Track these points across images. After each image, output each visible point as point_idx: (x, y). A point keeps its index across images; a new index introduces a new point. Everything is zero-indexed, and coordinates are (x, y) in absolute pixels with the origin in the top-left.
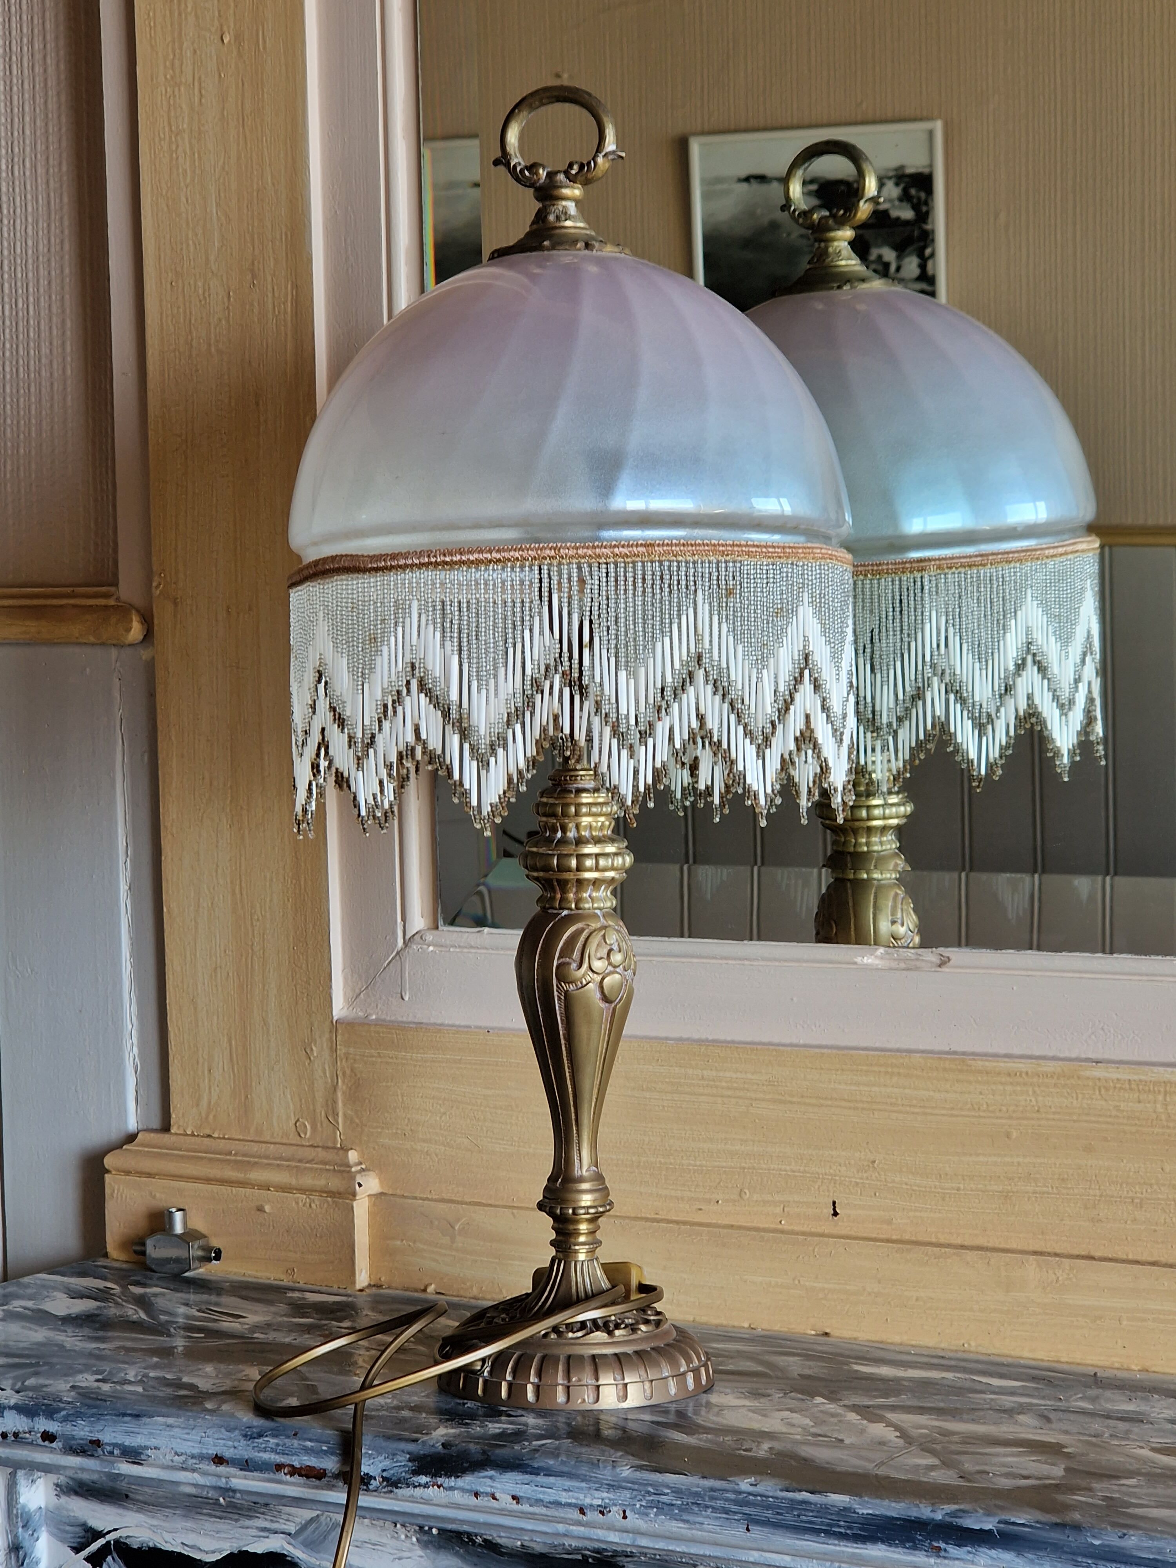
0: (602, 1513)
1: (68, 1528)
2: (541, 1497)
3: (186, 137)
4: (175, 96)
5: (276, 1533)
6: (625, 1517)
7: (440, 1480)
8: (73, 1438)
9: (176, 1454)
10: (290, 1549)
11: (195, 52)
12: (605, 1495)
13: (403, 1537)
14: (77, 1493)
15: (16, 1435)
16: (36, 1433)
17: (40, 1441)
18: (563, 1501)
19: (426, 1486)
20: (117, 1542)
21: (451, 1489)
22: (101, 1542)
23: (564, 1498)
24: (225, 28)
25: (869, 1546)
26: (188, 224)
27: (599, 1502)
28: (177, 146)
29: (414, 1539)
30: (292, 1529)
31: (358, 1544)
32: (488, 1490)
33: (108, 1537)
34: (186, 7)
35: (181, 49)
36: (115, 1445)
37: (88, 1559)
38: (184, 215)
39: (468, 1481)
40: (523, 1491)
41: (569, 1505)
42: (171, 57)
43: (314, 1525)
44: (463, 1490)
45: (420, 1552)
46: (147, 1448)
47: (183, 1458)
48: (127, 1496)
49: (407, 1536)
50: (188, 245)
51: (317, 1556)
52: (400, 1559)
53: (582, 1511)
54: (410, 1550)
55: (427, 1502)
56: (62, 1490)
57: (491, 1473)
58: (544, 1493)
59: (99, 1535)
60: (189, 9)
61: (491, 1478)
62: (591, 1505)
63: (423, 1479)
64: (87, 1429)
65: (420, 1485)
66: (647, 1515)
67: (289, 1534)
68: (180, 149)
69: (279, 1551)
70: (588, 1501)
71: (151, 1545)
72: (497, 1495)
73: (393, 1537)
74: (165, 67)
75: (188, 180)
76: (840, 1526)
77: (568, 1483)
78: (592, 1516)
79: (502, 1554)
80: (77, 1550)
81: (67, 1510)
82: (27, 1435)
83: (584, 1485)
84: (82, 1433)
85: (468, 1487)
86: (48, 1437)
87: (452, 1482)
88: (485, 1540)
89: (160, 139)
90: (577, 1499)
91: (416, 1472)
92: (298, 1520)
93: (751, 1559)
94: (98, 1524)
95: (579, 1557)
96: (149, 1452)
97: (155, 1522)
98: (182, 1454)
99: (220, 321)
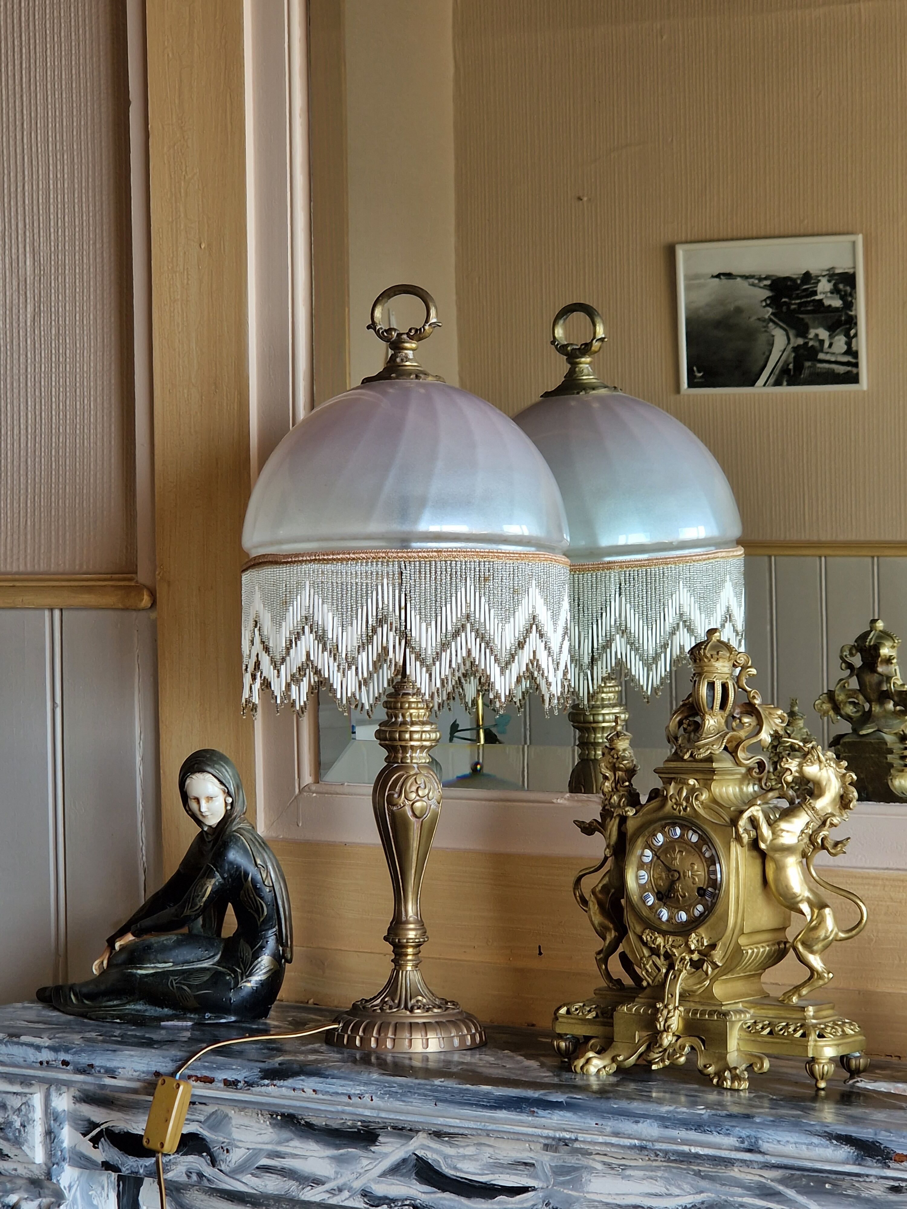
0: (360, 1098)
1: (80, 1122)
2: (328, 1090)
3: (179, 303)
4: (173, 279)
5: (193, 1121)
6: (372, 1100)
7: (275, 1082)
8: (79, 1063)
9: (135, 1071)
10: (201, 1130)
11: (185, 253)
12: (362, 1088)
13: (262, 1121)
14: (85, 1102)
15: (48, 1062)
16: (59, 1061)
17: (61, 1066)
18: (340, 1092)
19: (267, 1085)
20: (107, 1129)
21: (281, 1087)
22: (98, 1130)
23: (341, 1090)
24: (202, 240)
25: (498, 1111)
26: (179, 355)
27: (358, 1092)
28: (174, 309)
29: (268, 1123)
30: (202, 1118)
31: (238, 1126)
32: (301, 1087)
33: (102, 1127)
34: (180, 226)
35: (177, 250)
36: (101, 1067)
37: (90, 1140)
38: (177, 350)
39: (290, 1082)
40: (319, 1087)
41: (343, 1094)
42: (171, 256)
43: (214, 1116)
44: (287, 1087)
45: (271, 1130)
46: (119, 1068)
47: (137, 1074)
48: (112, 1102)
49: (264, 1121)
50: (179, 368)
51: (216, 1134)
52: (260, 1134)
53: (350, 1098)
54: (266, 1129)
55: (268, 1095)
56: (77, 1100)
57: (303, 1077)
58: (330, 1088)
59: (97, 1125)
60: (182, 227)
61: (302, 1080)
62: (354, 1094)
63: (266, 1082)
64: (87, 1058)
65: (264, 1085)
66: (383, 1098)
67: (201, 1122)
68: (176, 311)
69: (195, 1132)
70: (353, 1091)
71: (125, 1130)
72: (305, 1090)
73: (257, 1122)
74: (168, 262)
75: (180, 330)
76: (484, 1102)
77: (343, 1082)
78: (355, 1100)
79: (315, 1130)
80: (85, 1135)
81: (80, 1112)
82: (54, 1063)
83: (351, 1083)
84: (84, 1061)
85: (290, 1086)
86: (65, 1063)
87: (281, 1083)
88: (306, 1122)
89: (165, 305)
90: (347, 1090)
91: (263, 1078)
92: (205, 1113)
93: (439, 1123)
94: (96, 1119)
95: (356, 1130)
96: (120, 1070)
97: (128, 1117)
98: (138, 1071)
99: (196, 413)
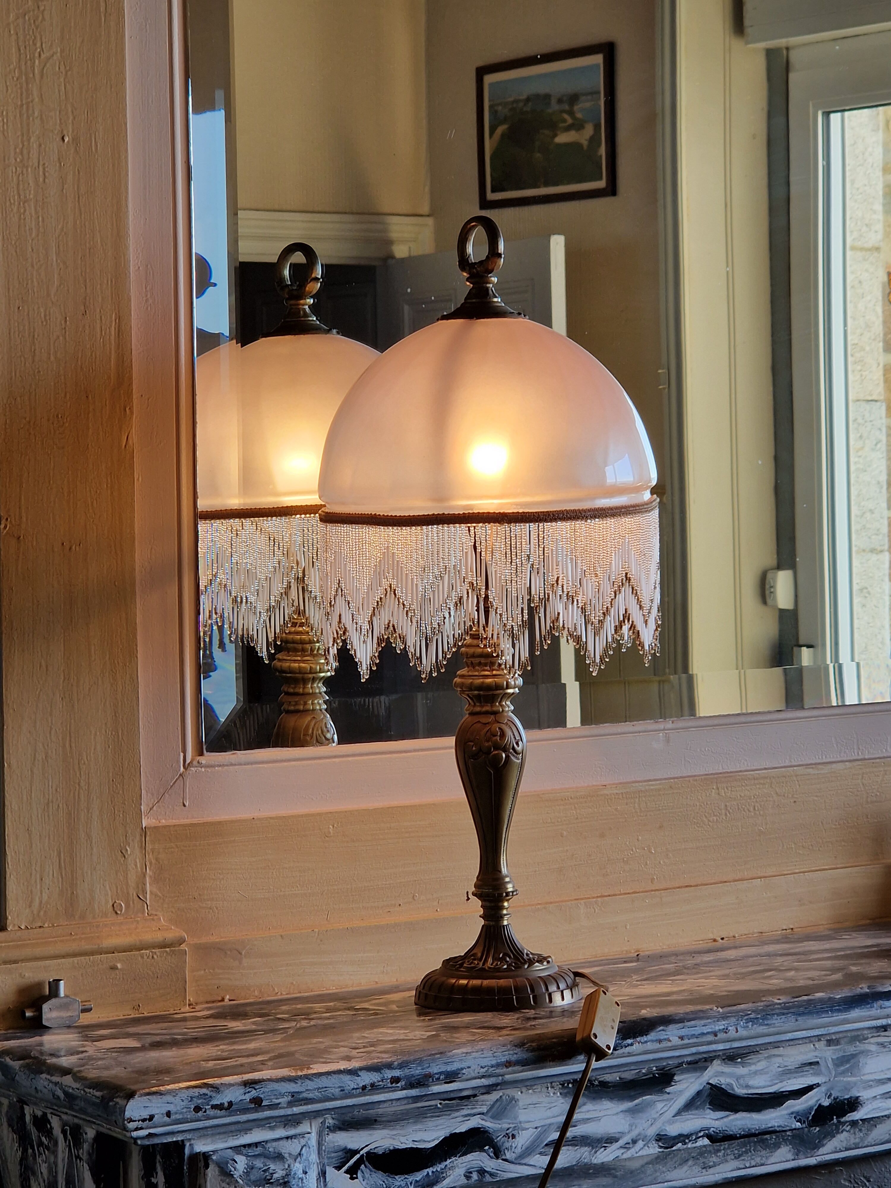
0: (726, 1033)
1: (333, 1155)
2: (693, 1033)
3: (32, 204)
5: (475, 1115)
6: (737, 1032)
7: (638, 1039)
8: (413, 1076)
9: (482, 1067)
10: (483, 1122)
12: (724, 1022)
13: (552, 1094)
15: (372, 1085)
16: (387, 1079)
17: (389, 1085)
18: (705, 1032)
19: (632, 1045)
20: (368, 1153)
21: (646, 1042)
22: (358, 1156)
23: (705, 1030)
24: (65, 132)
25: (852, 1012)
27: (723, 1027)
28: (25, 211)
29: (559, 1094)
30: (484, 1109)
31: (525, 1107)
32: (666, 1037)
33: (361, 1153)
34: (34, 113)
36: (441, 1073)
37: (346, 1172)
39: (652, 1036)
40: (683, 1032)
41: (708, 1033)
43: (498, 1103)
44: (652, 1041)
45: (563, 1101)
46: (462, 1069)
47: (486, 1069)
48: (376, 1120)
49: (554, 1093)
50: (32, 282)
51: (499, 1122)
52: (550, 1108)
53: (716, 1036)
54: (556, 1101)
55: (630, 1055)
56: (330, 1130)
57: (661, 1028)
58: (694, 1030)
59: (357, 1152)
61: (663, 1030)
62: (720, 1030)
63: (629, 1041)
64: (419, 1068)
65: (629, 1045)
66: (748, 1027)
67: (483, 1114)
68: (27, 212)
69: (476, 1126)
70: (717, 1028)
71: (391, 1148)
72: (671, 1039)
73: (546, 1096)
74: (13, 151)
75: (34, 235)
76: (835, 1006)
77: (703, 1022)
78: (721, 1036)
79: (609, 1087)
80: (338, 1168)
81: (334, 1142)
82: (381, 1083)
83: (709, 1021)
84: (418, 1072)
85: (655, 1039)
86: (395, 1080)
87: (645, 1038)
90: (712, 1028)
91: (624, 1038)
92: (488, 1103)
94: (353, 1145)
96: (464, 1071)
97: (395, 1132)
98: (486, 1066)
99: (58, 337)
